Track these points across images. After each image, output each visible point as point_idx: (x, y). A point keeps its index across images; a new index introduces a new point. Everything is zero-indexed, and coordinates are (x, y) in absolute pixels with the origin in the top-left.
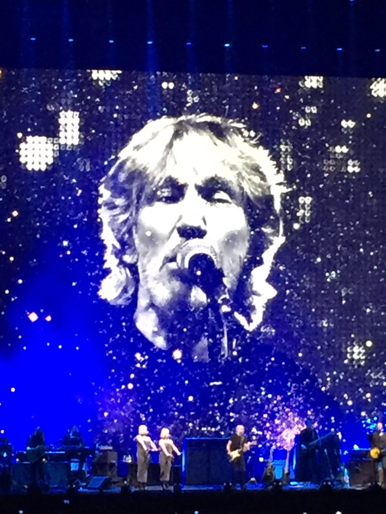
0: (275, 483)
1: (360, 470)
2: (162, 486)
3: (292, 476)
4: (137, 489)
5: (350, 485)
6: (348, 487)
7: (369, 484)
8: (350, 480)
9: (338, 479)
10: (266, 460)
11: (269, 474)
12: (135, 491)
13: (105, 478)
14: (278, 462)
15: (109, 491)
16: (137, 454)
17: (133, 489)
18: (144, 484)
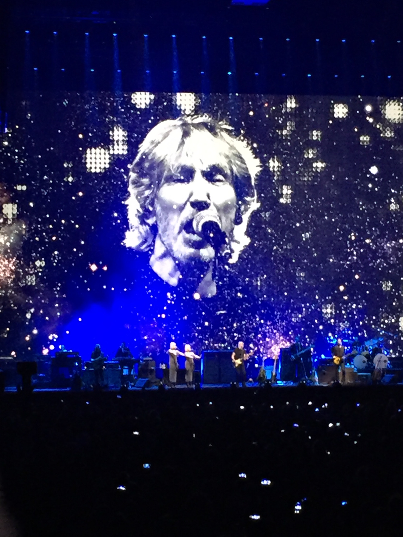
0: (266, 382)
1: (326, 372)
2: (187, 385)
3: (278, 377)
4: (170, 387)
5: (319, 383)
6: (317, 384)
7: (332, 382)
8: (319, 379)
9: (310, 378)
10: (260, 366)
11: (261, 376)
12: (169, 389)
13: (147, 379)
14: (268, 367)
15: (150, 389)
16: (170, 363)
17: (167, 387)
18: (174, 384)
